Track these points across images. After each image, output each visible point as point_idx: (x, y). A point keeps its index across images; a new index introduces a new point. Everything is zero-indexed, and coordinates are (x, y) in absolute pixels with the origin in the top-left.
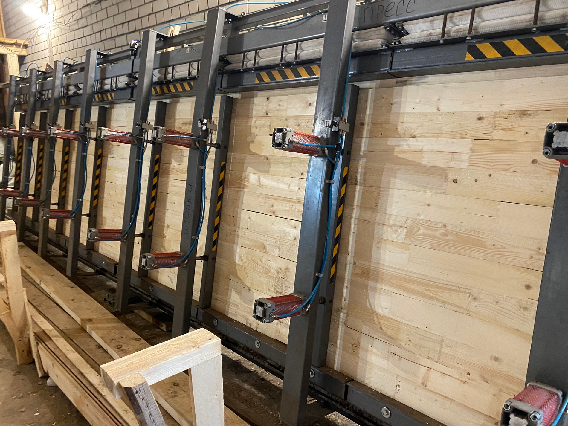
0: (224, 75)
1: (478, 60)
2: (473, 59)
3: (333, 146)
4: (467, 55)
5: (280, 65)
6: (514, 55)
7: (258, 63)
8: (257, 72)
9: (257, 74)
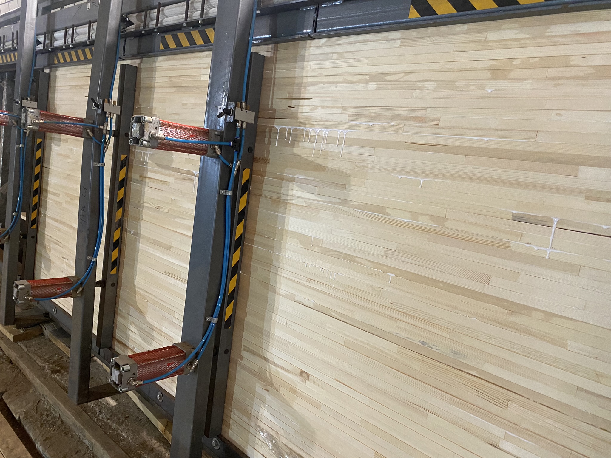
0: (128, 39)
1: (425, 17)
2: (419, 16)
3: (227, 144)
4: (411, 11)
5: (185, 25)
6: (474, 9)
7: (161, 23)
8: (163, 35)
9: (162, 37)
